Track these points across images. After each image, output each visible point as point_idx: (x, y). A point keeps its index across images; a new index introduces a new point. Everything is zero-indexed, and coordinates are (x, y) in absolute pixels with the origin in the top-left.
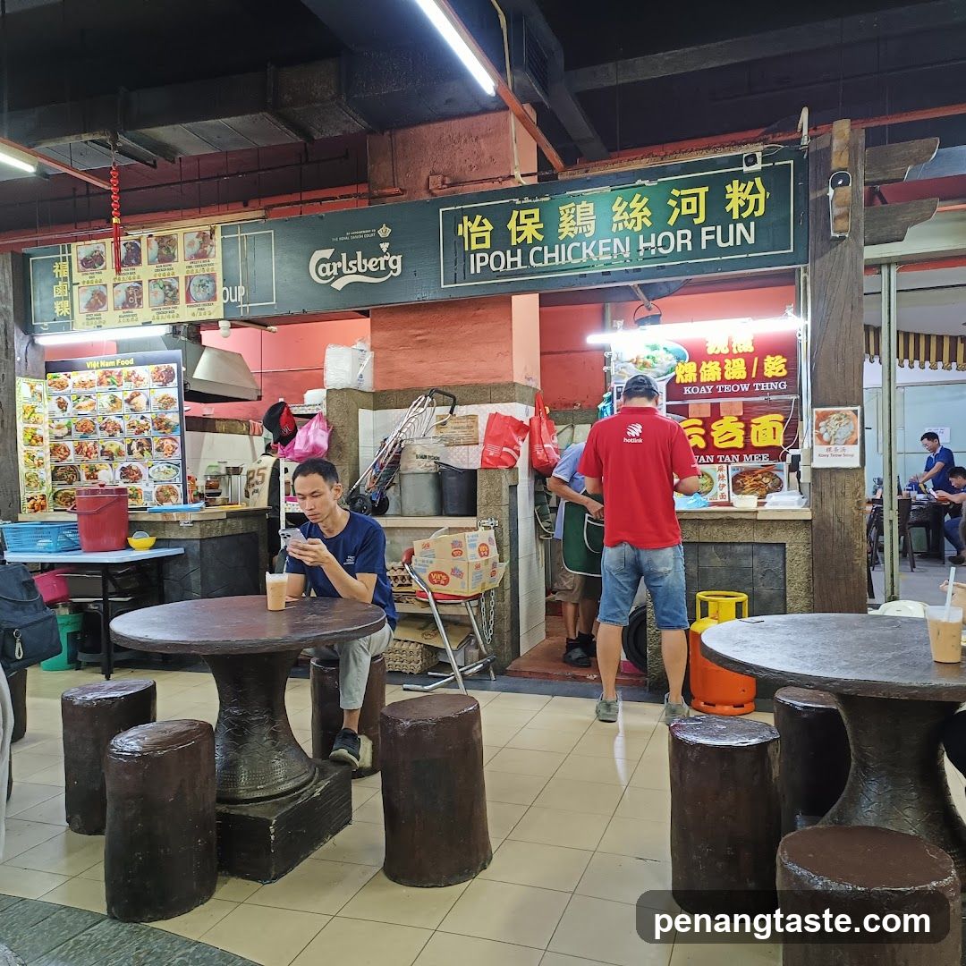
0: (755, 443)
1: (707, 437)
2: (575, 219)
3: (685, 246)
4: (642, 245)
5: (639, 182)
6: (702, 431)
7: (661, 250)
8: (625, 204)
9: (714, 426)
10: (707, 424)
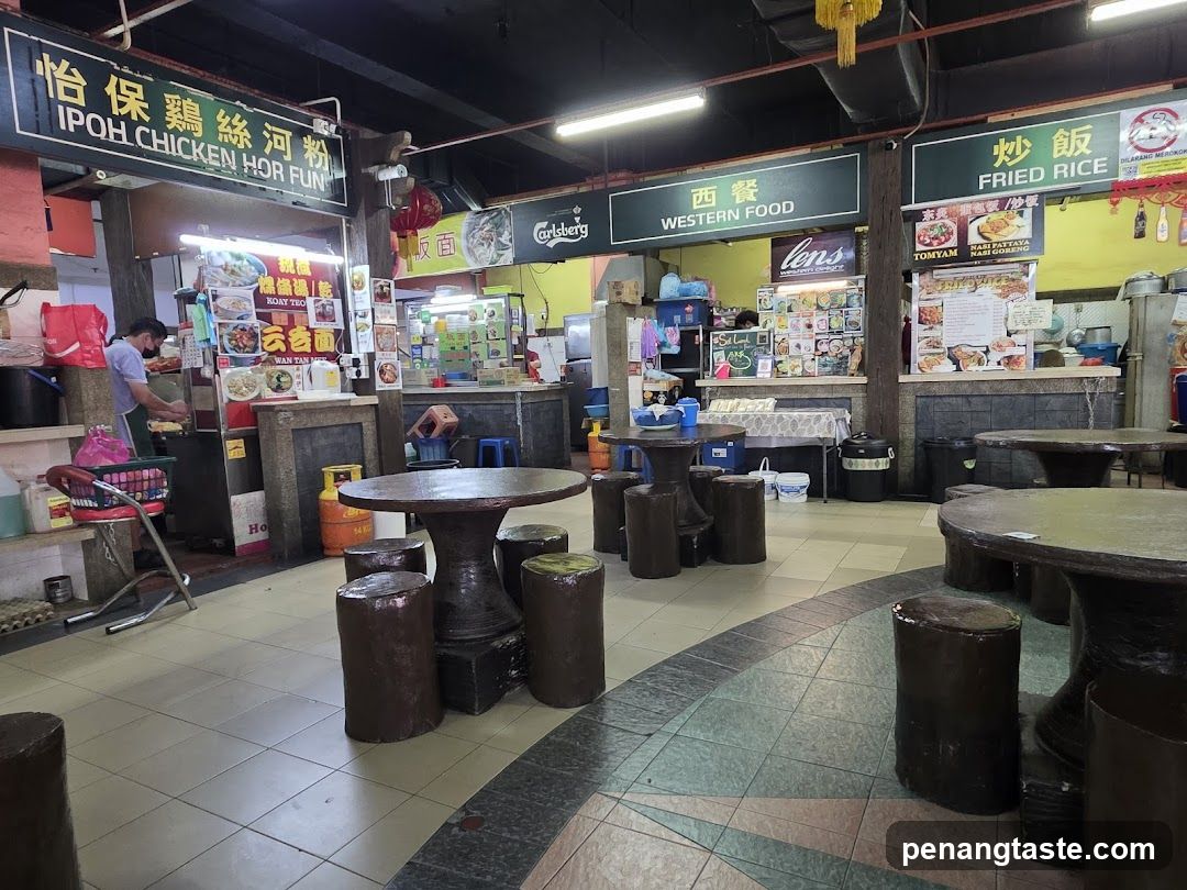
0: (318, 350)
1: (286, 342)
2: (182, 112)
3: (278, 175)
4: (246, 164)
5: (238, 103)
6: (283, 337)
7: (261, 173)
8: (228, 118)
9: (290, 333)
10: (286, 330)
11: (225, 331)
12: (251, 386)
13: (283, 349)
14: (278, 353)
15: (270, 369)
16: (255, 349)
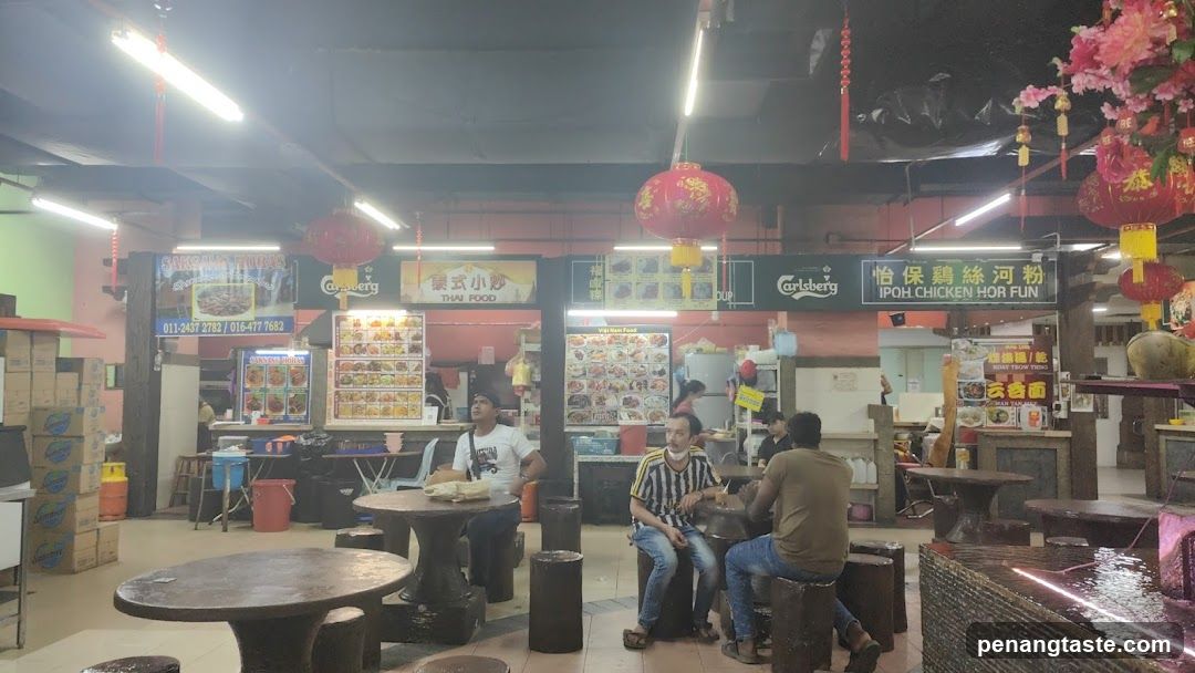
0: (1031, 397)
2: (942, 273)
3: (1002, 294)
5: (977, 260)
6: (1003, 389)
7: (989, 295)
8: (969, 270)
9: (1009, 386)
10: (1005, 386)
11: (961, 386)
12: (976, 418)
13: (1002, 396)
14: (998, 399)
15: (992, 409)
16: (982, 396)
